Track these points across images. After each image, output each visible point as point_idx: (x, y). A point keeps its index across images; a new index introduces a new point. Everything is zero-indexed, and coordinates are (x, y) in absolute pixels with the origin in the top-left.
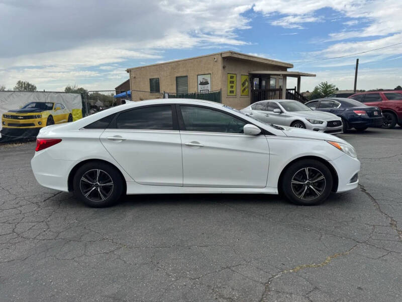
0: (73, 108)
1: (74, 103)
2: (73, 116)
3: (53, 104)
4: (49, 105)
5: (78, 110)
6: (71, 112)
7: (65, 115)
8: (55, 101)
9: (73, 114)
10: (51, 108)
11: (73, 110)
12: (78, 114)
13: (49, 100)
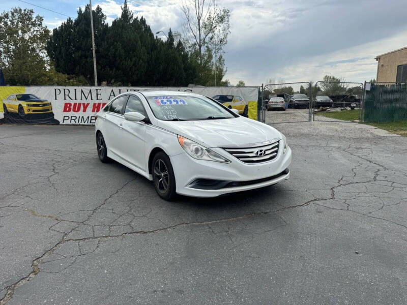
0: (249, 100)
1: (251, 95)
2: (249, 108)
3: (233, 96)
4: (230, 98)
5: (254, 102)
6: (247, 104)
7: (242, 106)
8: (234, 94)
9: (249, 105)
10: (231, 100)
11: (249, 102)
12: (253, 105)
13: (229, 94)
